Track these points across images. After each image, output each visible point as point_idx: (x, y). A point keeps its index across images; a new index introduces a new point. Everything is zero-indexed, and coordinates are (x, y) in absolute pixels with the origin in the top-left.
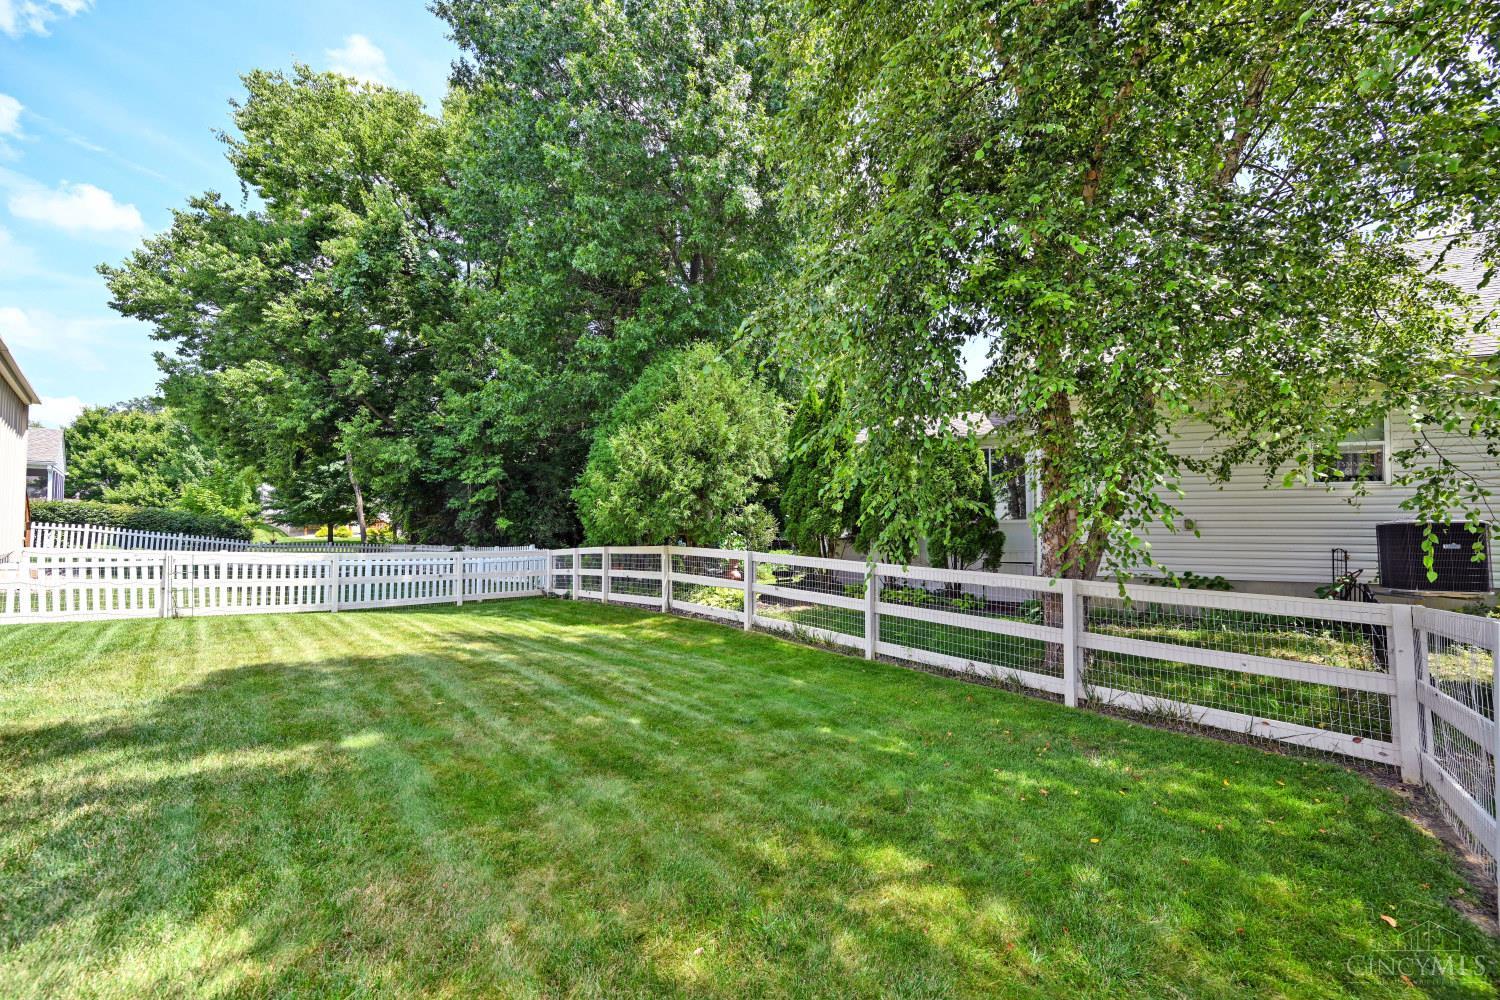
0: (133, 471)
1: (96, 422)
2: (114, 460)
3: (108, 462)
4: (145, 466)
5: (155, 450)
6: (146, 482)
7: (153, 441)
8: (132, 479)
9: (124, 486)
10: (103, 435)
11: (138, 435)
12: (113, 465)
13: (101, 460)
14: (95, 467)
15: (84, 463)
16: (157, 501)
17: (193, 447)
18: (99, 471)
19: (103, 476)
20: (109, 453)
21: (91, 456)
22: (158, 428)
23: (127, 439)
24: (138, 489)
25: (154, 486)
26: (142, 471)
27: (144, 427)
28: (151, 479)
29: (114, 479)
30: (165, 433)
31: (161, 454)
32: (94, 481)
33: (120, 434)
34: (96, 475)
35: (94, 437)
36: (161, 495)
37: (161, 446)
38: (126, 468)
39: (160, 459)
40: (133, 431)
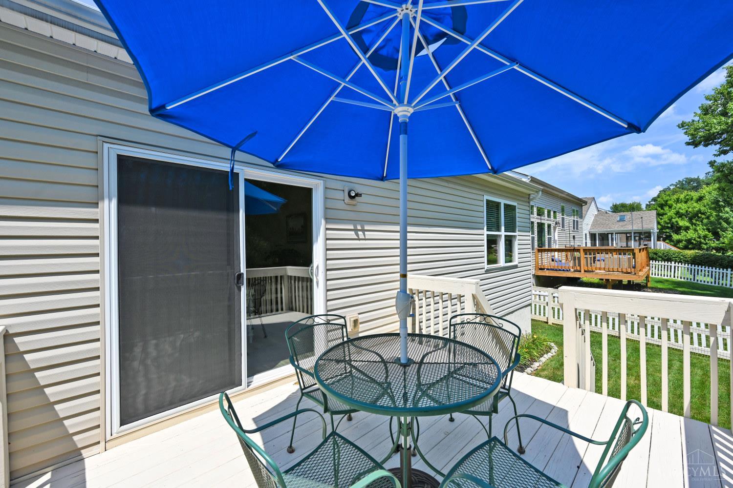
0: (688, 224)
1: (667, 201)
2: (677, 219)
3: (674, 220)
4: (694, 221)
5: (699, 211)
6: (695, 230)
7: (697, 206)
8: (687, 229)
9: (683, 233)
10: (670, 207)
11: (689, 203)
12: (677, 222)
13: (670, 220)
14: (668, 223)
15: (662, 222)
16: (703, 241)
17: (727, 209)
18: (669, 225)
19: (672, 228)
20: (674, 216)
21: (665, 218)
22: (700, 199)
23: (683, 207)
24: (691, 234)
25: (700, 232)
26: (692, 224)
27: (692, 199)
28: (698, 228)
29: (677, 229)
30: (705, 202)
31: (703, 214)
32: (667, 230)
33: (679, 205)
34: (668, 228)
35: (666, 208)
36: (705, 237)
37: (703, 209)
38: (683, 223)
39: (703, 216)
40: (686, 202)
